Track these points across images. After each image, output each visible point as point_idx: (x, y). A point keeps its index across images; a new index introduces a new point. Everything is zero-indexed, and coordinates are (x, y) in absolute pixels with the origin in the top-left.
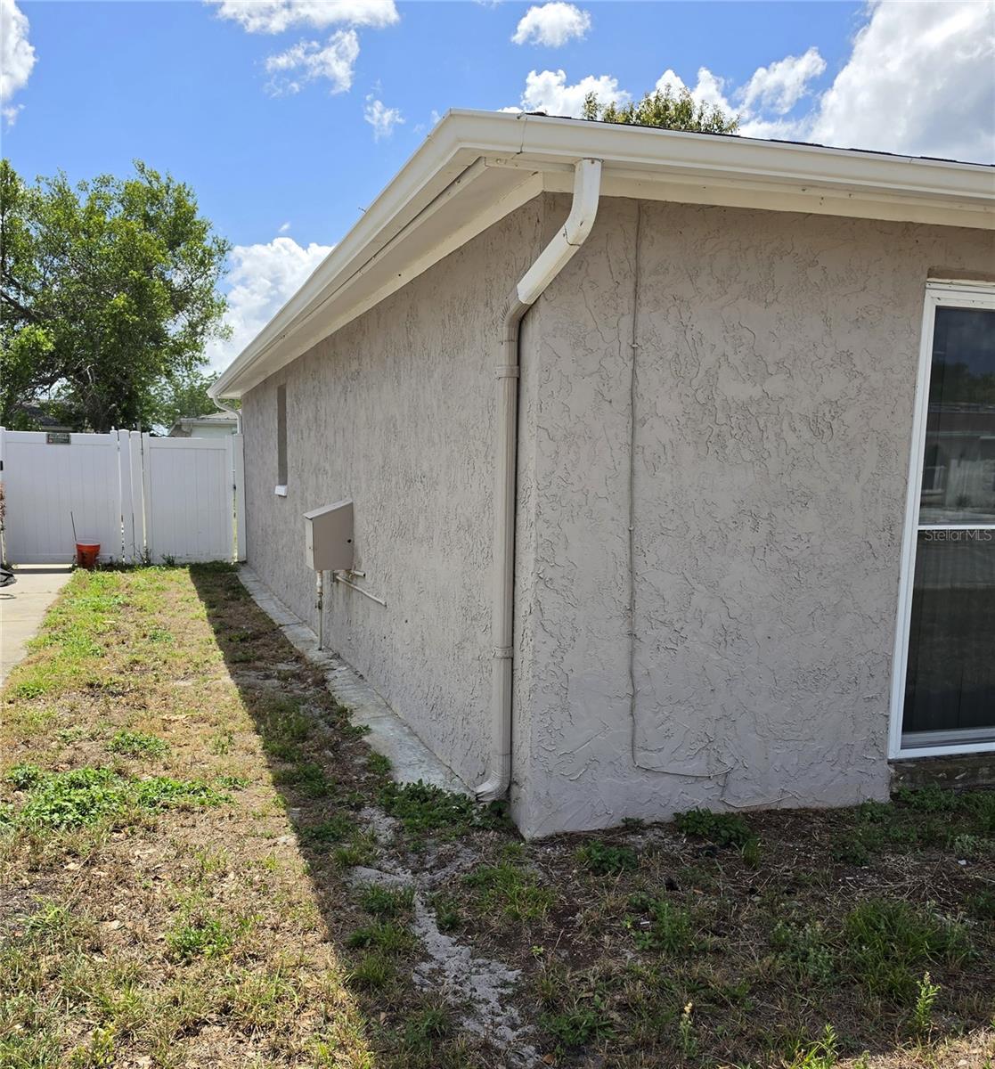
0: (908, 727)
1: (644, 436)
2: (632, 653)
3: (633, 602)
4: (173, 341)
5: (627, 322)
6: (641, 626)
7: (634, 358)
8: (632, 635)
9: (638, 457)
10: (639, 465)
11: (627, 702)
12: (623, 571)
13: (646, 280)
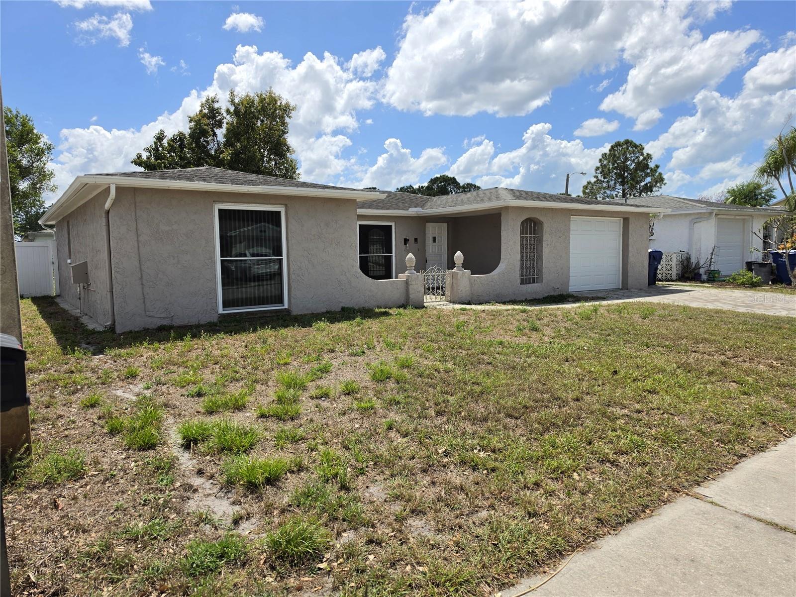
0: (224, 307)
1: (141, 238)
2: (143, 288)
3: (142, 277)
4: (22, 192)
5: (133, 214)
6: (145, 282)
7: (136, 221)
8: (142, 284)
9: (140, 243)
10: (140, 245)
11: (143, 300)
12: (138, 269)
13: (137, 204)
